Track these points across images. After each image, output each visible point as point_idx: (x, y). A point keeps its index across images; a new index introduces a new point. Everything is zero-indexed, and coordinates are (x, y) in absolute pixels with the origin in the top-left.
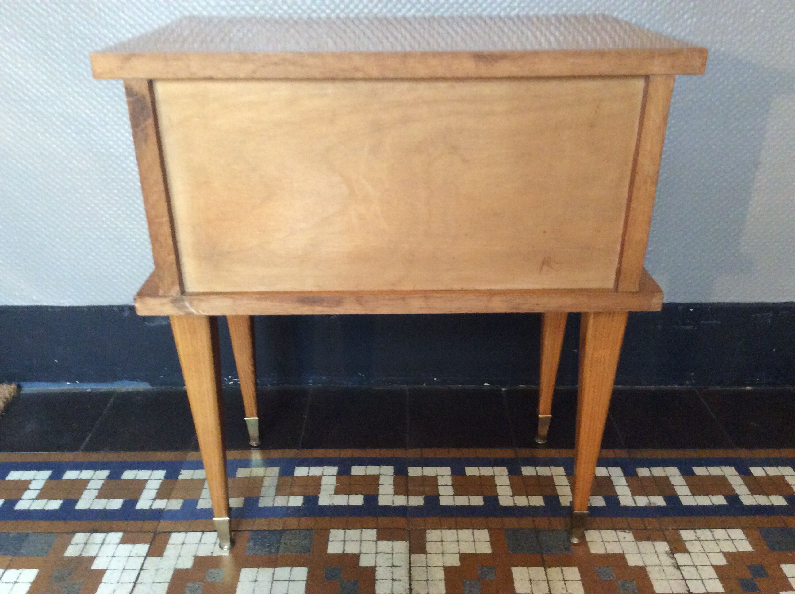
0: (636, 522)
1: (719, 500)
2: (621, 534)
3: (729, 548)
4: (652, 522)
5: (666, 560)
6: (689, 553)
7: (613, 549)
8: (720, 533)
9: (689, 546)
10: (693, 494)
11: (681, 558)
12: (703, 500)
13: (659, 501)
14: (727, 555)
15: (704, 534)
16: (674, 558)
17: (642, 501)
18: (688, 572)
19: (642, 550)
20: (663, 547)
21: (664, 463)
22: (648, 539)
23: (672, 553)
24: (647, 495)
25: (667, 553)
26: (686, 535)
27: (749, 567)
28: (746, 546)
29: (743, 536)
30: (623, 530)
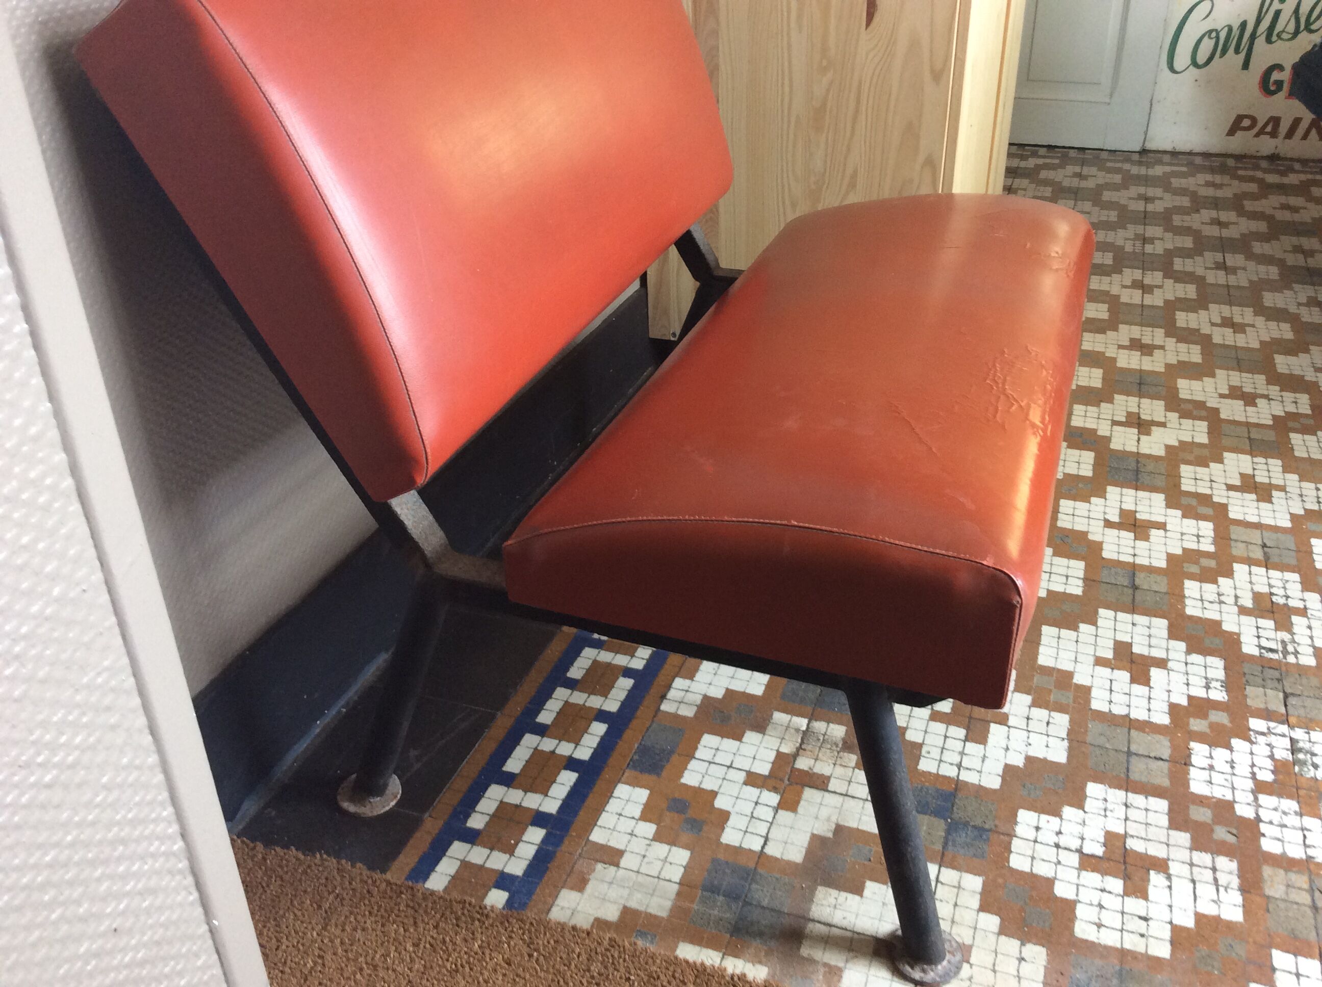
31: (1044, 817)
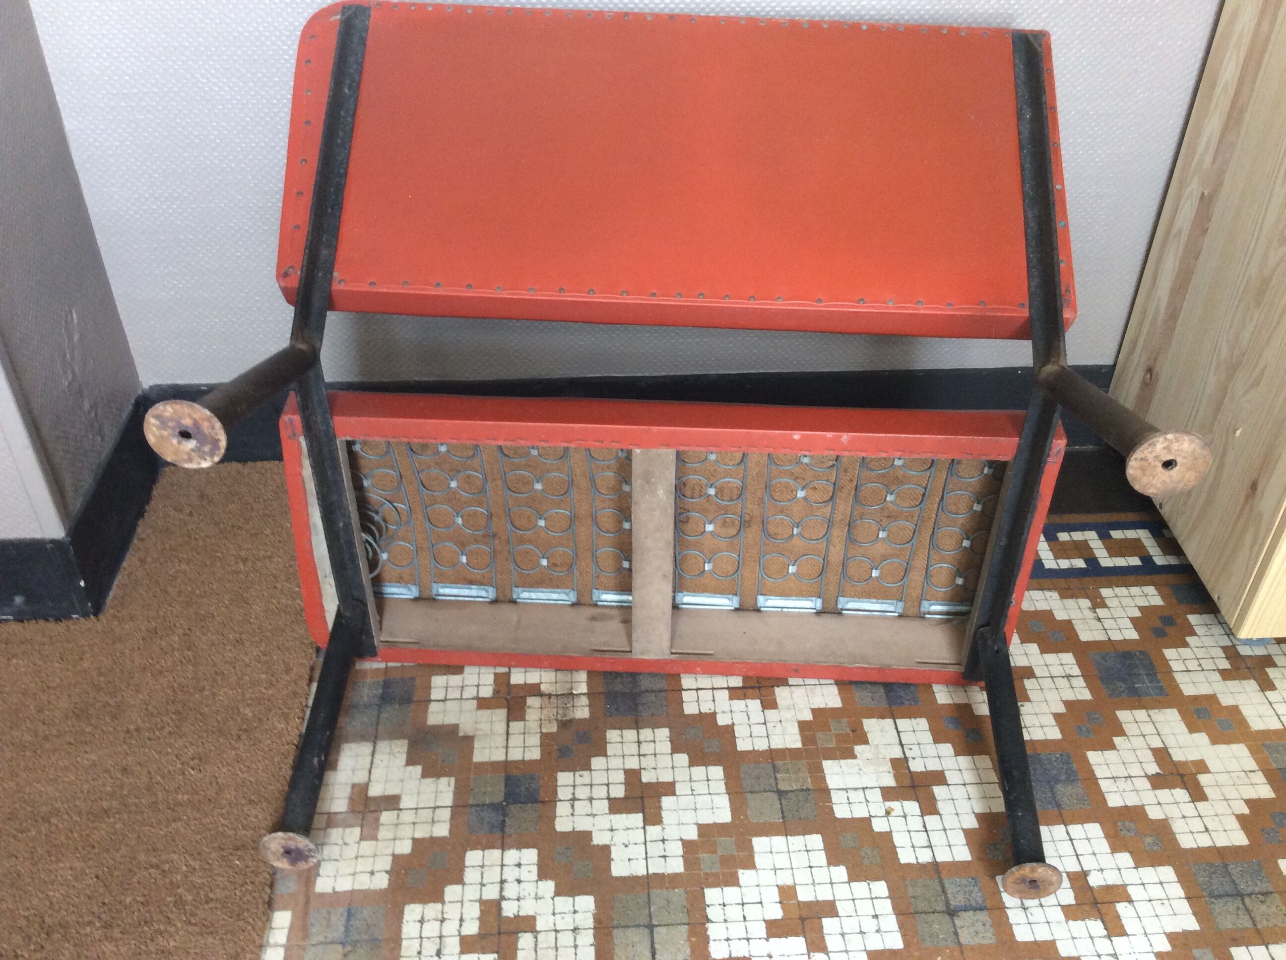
0: (1062, 583)
1: (1135, 561)
2: (1048, 594)
3: (1143, 603)
4: (1074, 582)
5: (1089, 614)
6: (1108, 608)
7: (1042, 606)
8: (1135, 590)
9: (1107, 602)
10: (1111, 556)
11: (1101, 612)
12: (1120, 562)
13: (1080, 563)
14: (1141, 608)
15: (1122, 591)
16: (1095, 612)
17: (1064, 564)
18: (1108, 624)
19: (1067, 607)
20: (1085, 603)
21: (1083, 528)
22: (1072, 597)
23: (1094, 608)
24: (1068, 557)
25: (1089, 608)
26: (1105, 592)
27: (1161, 618)
28: (1157, 601)
29: (1156, 593)
30: (1050, 589)
31: (535, 869)
